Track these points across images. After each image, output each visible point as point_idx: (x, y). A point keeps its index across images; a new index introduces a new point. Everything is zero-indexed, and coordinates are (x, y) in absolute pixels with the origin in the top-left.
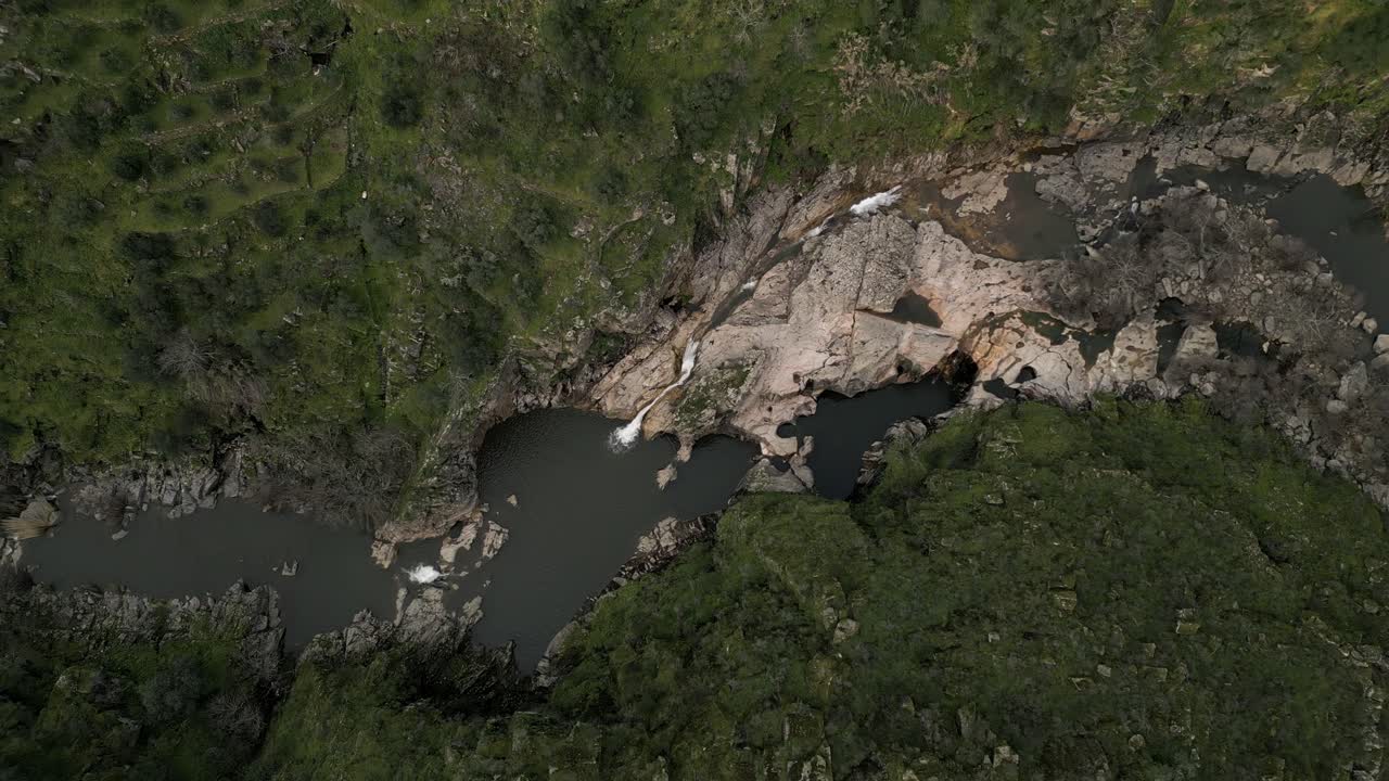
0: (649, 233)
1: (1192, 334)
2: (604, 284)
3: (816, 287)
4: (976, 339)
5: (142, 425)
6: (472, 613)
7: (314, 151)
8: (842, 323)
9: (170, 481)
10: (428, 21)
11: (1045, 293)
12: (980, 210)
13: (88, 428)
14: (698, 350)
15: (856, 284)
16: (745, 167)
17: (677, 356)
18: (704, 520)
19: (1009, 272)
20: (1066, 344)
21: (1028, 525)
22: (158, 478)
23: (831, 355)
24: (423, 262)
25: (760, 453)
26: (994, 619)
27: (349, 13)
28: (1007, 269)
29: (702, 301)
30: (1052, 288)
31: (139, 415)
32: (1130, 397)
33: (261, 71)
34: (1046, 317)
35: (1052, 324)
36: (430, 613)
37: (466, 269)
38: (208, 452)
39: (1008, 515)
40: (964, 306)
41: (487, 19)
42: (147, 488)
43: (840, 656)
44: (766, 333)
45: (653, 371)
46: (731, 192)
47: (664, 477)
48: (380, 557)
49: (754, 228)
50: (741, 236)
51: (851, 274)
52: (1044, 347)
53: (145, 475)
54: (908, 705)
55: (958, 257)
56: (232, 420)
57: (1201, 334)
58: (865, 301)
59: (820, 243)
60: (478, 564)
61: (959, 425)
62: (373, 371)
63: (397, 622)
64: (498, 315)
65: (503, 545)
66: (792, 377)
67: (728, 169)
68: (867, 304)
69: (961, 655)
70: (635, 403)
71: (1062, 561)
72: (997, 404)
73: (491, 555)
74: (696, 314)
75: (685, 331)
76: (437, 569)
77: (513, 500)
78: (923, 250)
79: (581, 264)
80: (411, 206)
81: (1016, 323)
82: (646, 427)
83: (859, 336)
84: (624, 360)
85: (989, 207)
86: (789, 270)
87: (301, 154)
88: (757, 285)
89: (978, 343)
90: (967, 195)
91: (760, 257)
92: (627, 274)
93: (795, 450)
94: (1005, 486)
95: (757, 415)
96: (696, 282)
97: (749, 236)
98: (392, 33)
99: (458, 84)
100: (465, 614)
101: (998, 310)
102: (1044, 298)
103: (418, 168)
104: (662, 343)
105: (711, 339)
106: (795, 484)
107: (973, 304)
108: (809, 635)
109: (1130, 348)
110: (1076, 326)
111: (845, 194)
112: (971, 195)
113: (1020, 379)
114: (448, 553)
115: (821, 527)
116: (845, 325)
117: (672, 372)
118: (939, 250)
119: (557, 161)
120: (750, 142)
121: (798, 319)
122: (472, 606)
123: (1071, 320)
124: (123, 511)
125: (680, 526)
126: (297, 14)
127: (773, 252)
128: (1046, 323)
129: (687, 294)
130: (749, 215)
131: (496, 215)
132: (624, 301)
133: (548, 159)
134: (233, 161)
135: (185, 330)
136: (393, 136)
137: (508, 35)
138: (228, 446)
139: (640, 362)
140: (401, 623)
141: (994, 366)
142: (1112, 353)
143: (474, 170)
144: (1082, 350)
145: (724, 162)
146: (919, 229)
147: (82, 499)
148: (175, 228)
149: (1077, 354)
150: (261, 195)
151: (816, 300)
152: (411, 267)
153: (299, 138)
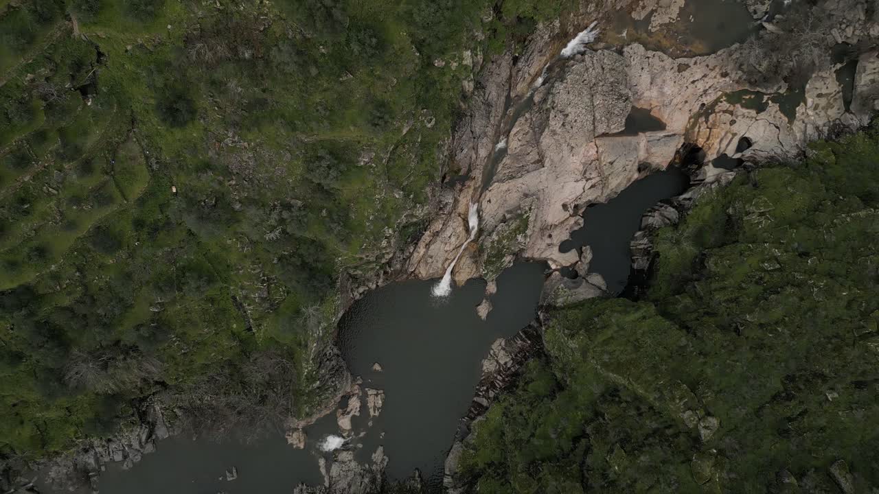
0: (419, 140)
1: (865, 67)
2: (398, 195)
3: (559, 131)
4: (696, 129)
5: (74, 418)
6: (379, 461)
7: (117, 169)
8: (588, 152)
9: (113, 446)
10: (169, 27)
11: (740, 73)
12: (667, 21)
13: (32, 437)
14: (478, 211)
15: (590, 117)
16: (476, 55)
17: (464, 220)
18: (525, 333)
19: (707, 66)
20: (768, 109)
21: (814, 284)
22: (103, 446)
23: (587, 181)
24: (245, 227)
25: (550, 268)
26: (823, 377)
27: (95, 41)
28: (705, 64)
29: (470, 170)
30: (744, 67)
31: (68, 414)
32: (833, 137)
33: (42, 121)
34: (746, 92)
35: (753, 97)
36: (349, 470)
37: (282, 221)
38: (133, 415)
39: (790, 277)
40: (680, 106)
41: (221, 8)
42: (98, 455)
43: (715, 451)
44: (530, 181)
45: (450, 237)
46: (472, 80)
47: (483, 310)
48: (295, 442)
49: (490, 97)
50: (483, 107)
51: (584, 111)
52: (752, 118)
53: (93, 447)
54: (790, 480)
55: (664, 67)
56: (141, 390)
57: (873, 66)
58: (601, 129)
59: (548, 93)
60: (370, 424)
61: (707, 204)
62: (234, 315)
63: (327, 484)
64: (320, 246)
65: (383, 403)
66: (561, 208)
67: (465, 63)
68: (604, 131)
69: (812, 419)
70: (443, 265)
71: (855, 306)
72: (731, 177)
73: (377, 414)
74: (468, 183)
75: (464, 199)
76: (340, 435)
77: (377, 367)
78: (633, 70)
79: (375, 186)
80: (217, 187)
81: (725, 105)
82: (457, 279)
83: (606, 159)
84: (424, 236)
85: (674, 16)
86: (529, 121)
87: (106, 177)
88: (507, 142)
89: (699, 131)
90: (653, 12)
91: (502, 117)
92: (412, 179)
93: (578, 259)
94: (777, 252)
95: (541, 244)
96: (460, 156)
97: (489, 105)
98: (142, 46)
99: (218, 75)
100: (375, 463)
101: (708, 100)
102: (740, 78)
103: (210, 154)
104: (450, 214)
105: (488, 199)
106: (592, 291)
107: (686, 102)
108: (676, 435)
109: (819, 96)
110: (772, 91)
111: (554, 43)
112: (656, 11)
113: (740, 149)
114: (345, 423)
115: (643, 334)
116: (591, 153)
117: (464, 232)
118: (646, 66)
119: (326, 109)
120: (476, 34)
121: (552, 161)
122: (378, 456)
123: (766, 89)
124: (88, 478)
125: (508, 343)
126: (50, 59)
127: (511, 111)
128: (747, 97)
129: (456, 169)
130: (483, 88)
131: (289, 169)
132: (416, 201)
133: (317, 111)
134: (52, 204)
135: (75, 351)
136: (178, 134)
137: (245, 16)
138: (146, 404)
139: (436, 234)
140: (330, 483)
141: (716, 146)
142: (806, 105)
143: (258, 141)
144: (782, 110)
145: (462, 59)
146: (625, 54)
147: (53, 479)
148: (29, 276)
149: (779, 114)
150: (88, 225)
151: (562, 141)
152: (236, 233)
153: (99, 165)
